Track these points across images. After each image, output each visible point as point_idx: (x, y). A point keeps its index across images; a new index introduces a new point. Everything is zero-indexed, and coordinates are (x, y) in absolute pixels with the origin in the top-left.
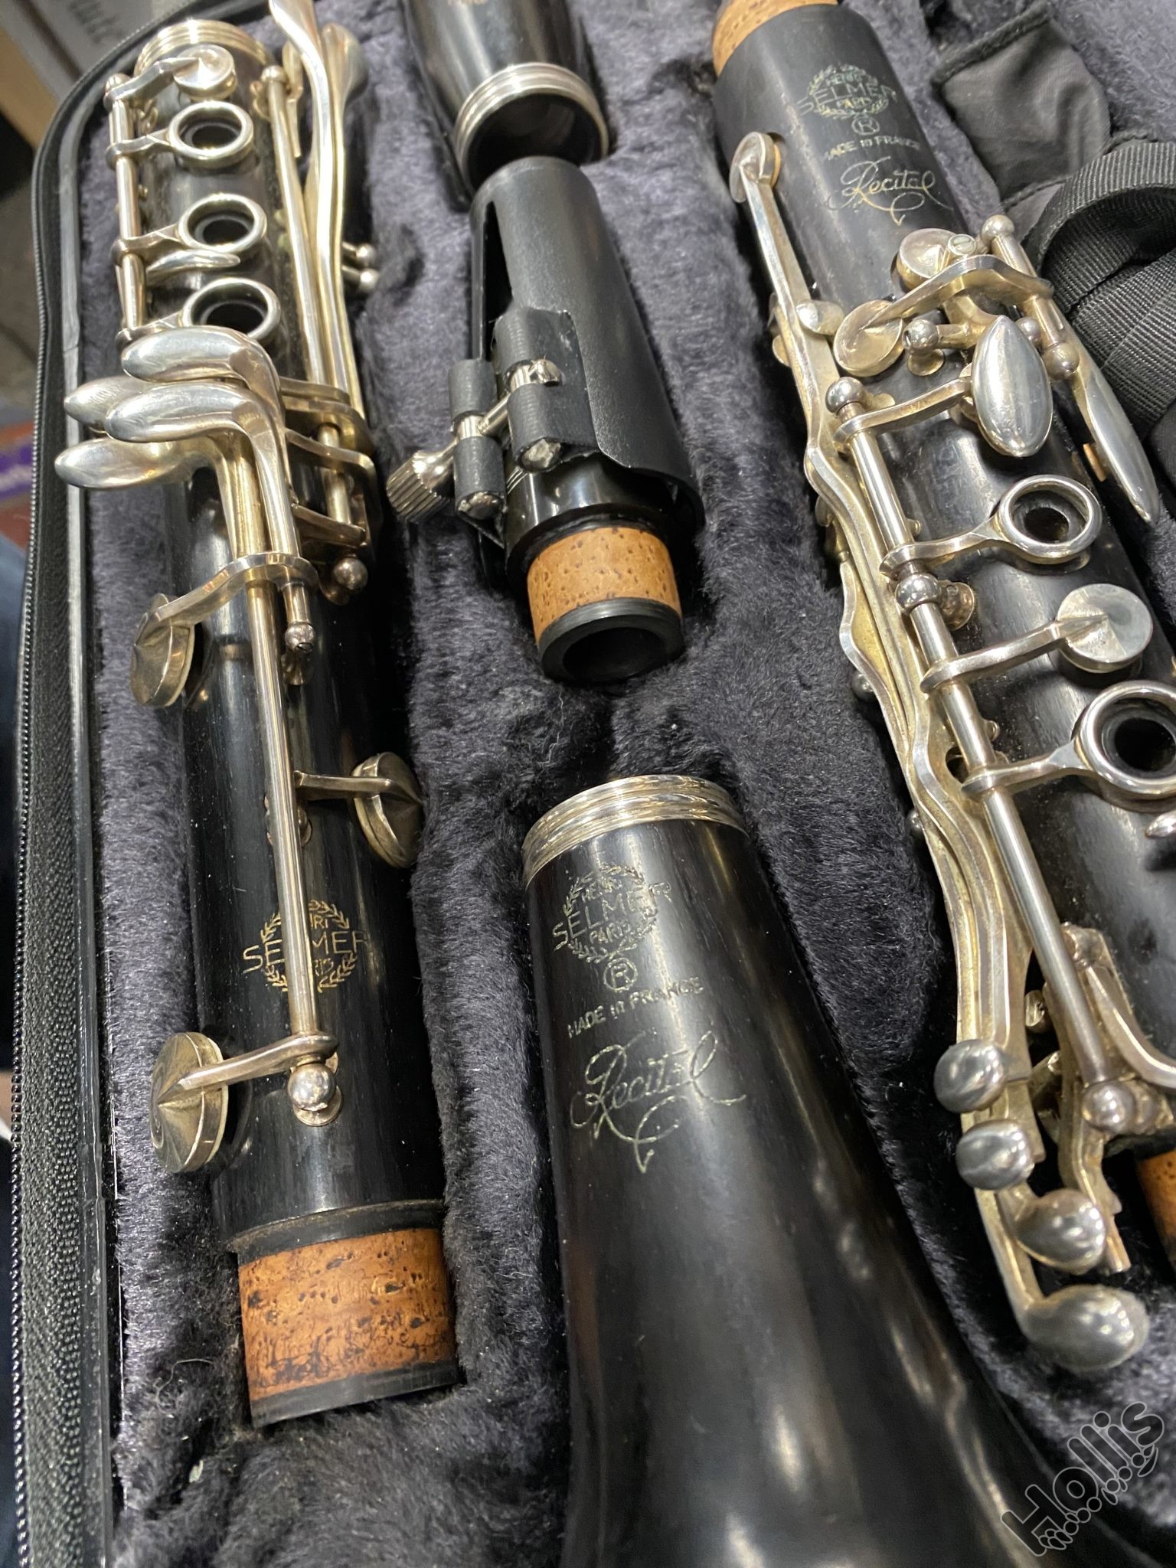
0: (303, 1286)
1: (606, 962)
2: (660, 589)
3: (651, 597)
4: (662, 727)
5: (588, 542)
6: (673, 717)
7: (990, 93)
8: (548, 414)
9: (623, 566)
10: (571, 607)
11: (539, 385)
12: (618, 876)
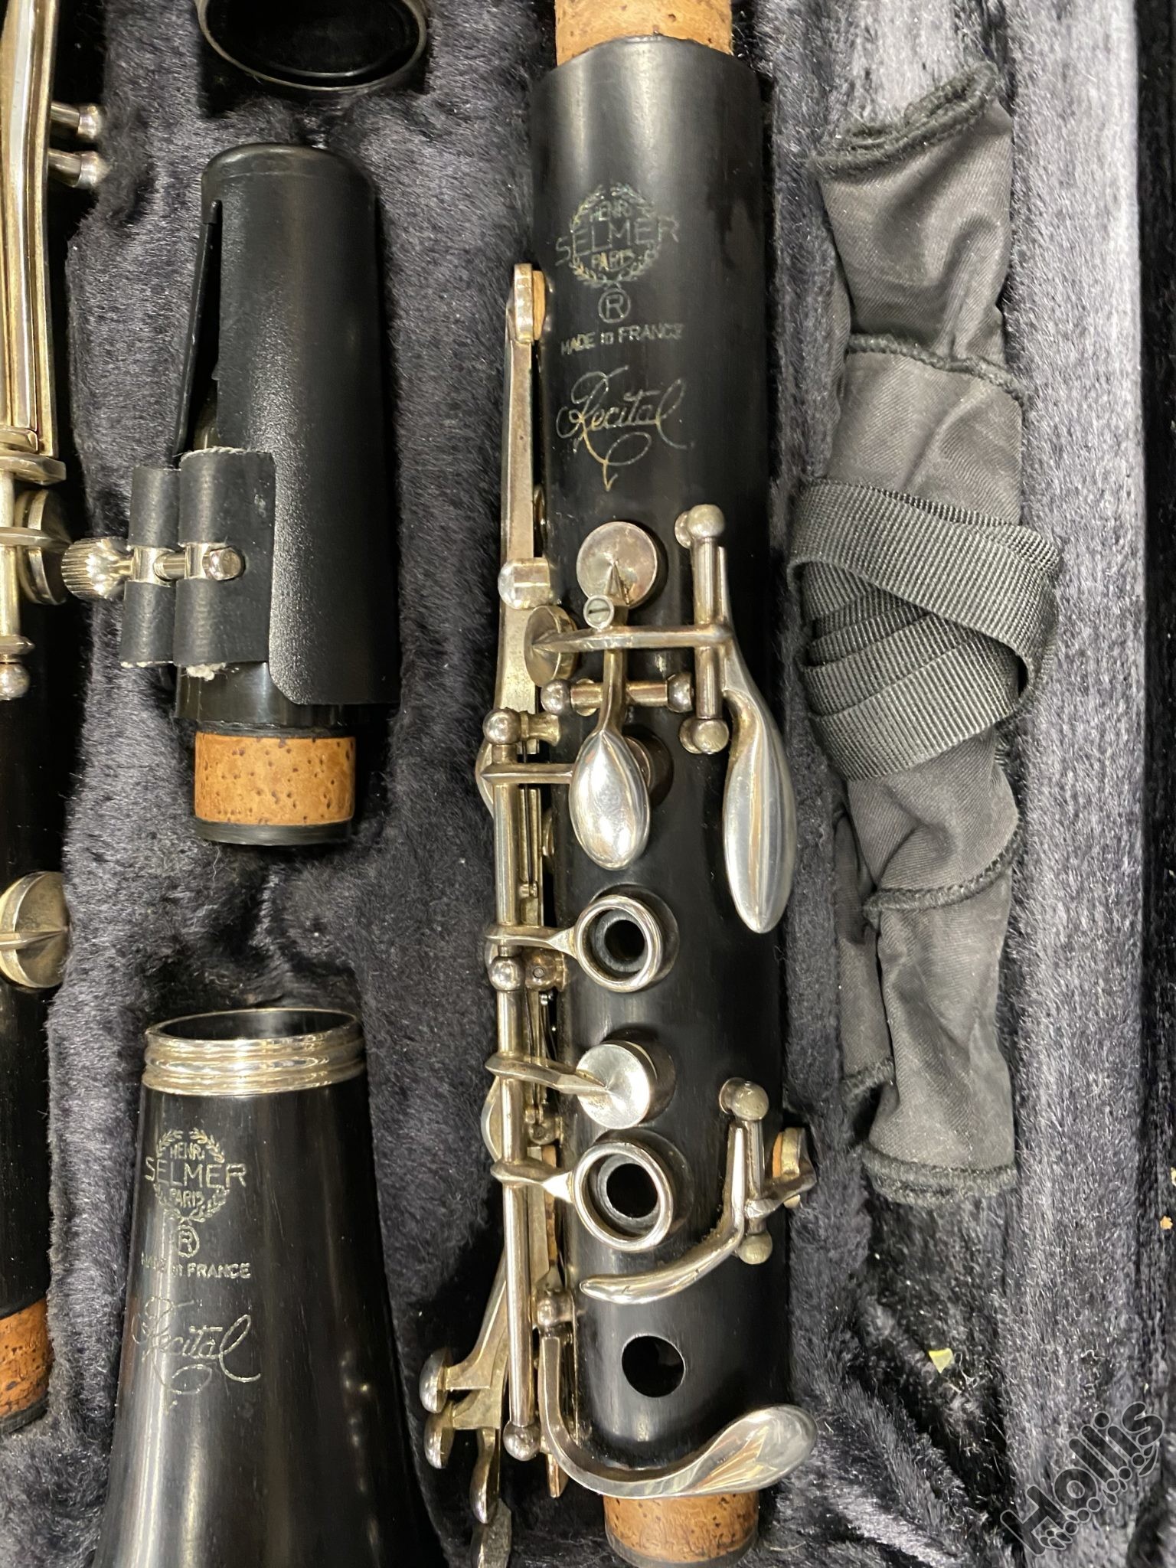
1: (177, 1223)
2: (323, 809)
3: (309, 822)
4: (306, 930)
5: (250, 752)
6: (318, 926)
7: (869, 218)
8: (216, 626)
9: (283, 788)
10: (222, 818)
11: (212, 581)
12: (203, 1146)
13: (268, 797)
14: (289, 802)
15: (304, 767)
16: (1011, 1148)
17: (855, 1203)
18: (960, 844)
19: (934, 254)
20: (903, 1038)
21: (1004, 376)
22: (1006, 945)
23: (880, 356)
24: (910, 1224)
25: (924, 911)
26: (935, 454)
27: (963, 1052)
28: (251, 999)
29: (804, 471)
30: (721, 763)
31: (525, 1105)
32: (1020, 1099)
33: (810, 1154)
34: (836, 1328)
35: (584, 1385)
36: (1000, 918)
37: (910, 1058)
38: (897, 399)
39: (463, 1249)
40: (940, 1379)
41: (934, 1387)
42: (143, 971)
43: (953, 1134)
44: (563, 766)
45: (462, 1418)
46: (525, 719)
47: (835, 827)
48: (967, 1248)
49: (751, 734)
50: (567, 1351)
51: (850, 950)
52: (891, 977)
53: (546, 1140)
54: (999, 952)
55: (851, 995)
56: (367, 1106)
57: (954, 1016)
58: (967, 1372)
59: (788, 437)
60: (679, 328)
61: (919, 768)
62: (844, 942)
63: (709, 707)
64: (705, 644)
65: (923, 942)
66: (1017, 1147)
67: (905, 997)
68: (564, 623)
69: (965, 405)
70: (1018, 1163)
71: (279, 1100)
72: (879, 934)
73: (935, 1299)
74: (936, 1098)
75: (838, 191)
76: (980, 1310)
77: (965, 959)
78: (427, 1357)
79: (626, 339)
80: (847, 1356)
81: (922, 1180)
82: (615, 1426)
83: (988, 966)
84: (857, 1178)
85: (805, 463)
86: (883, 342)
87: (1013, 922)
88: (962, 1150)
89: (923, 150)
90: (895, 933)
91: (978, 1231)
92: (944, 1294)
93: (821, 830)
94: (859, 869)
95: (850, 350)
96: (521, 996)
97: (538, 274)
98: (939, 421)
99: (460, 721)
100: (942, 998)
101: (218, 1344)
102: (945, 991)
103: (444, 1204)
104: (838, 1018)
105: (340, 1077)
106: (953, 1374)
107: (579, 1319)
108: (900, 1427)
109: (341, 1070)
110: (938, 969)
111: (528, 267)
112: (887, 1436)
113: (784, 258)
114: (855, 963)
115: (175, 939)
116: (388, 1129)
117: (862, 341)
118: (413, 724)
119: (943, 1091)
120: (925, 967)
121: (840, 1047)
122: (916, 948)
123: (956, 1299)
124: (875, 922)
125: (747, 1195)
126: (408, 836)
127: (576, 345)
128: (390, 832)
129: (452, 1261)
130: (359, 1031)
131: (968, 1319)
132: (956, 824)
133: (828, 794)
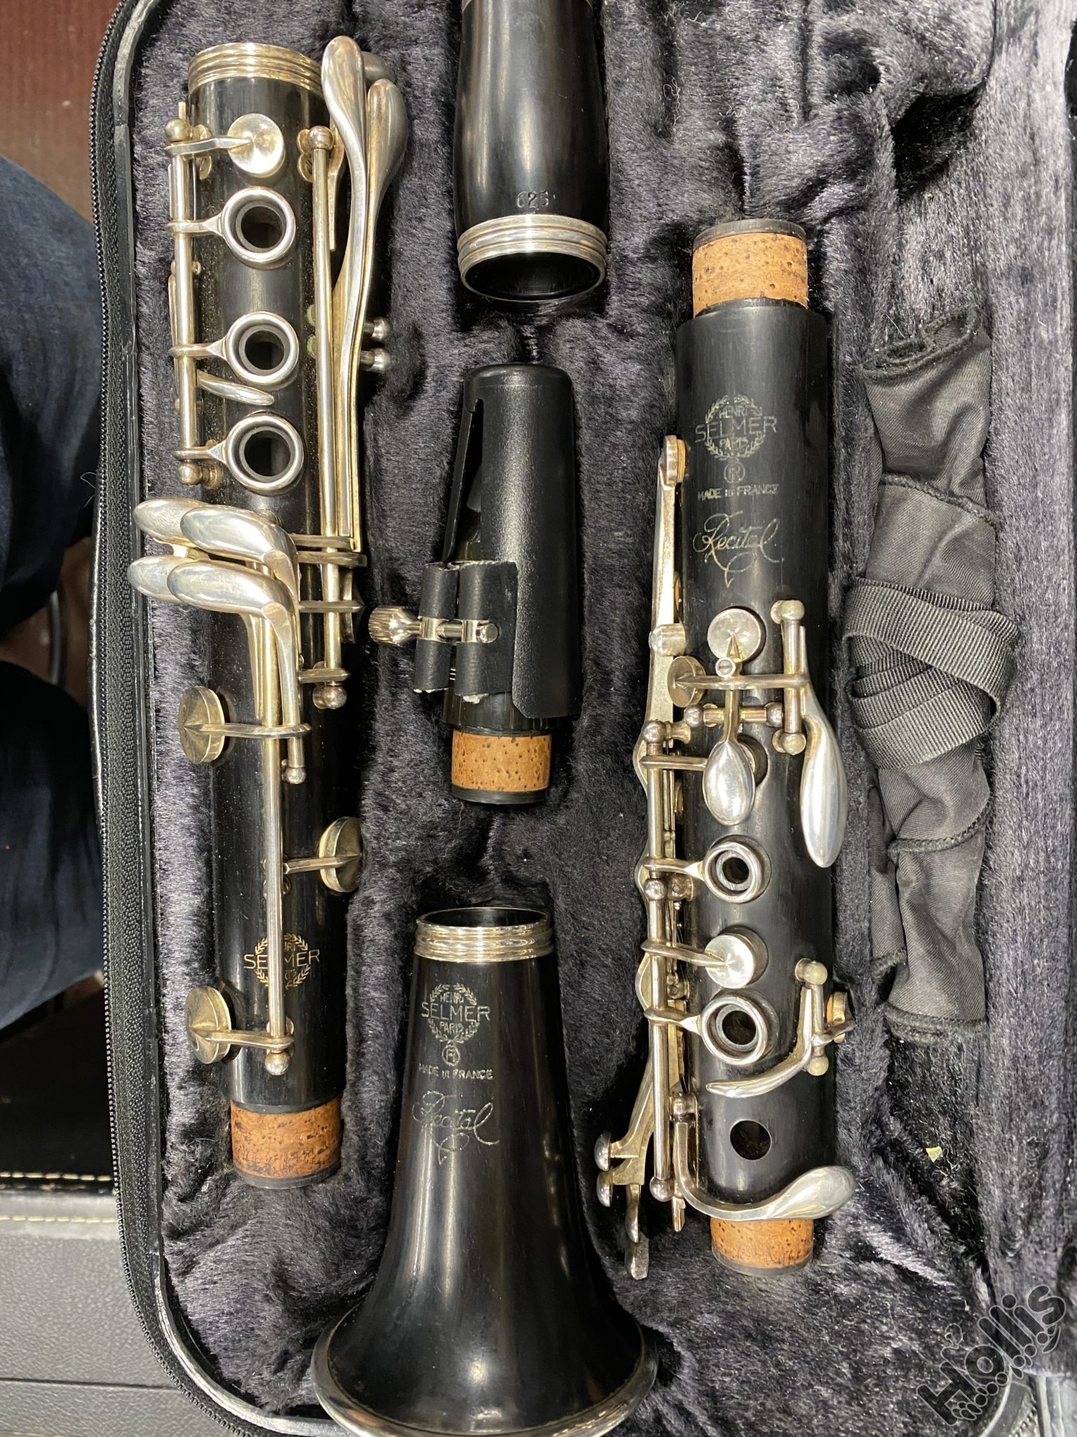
0: (265, 1132)
1: (445, 1043)
2: (535, 781)
3: (527, 790)
4: (518, 857)
5: (494, 745)
6: (526, 854)
7: (898, 408)
8: (483, 672)
9: (513, 768)
10: (474, 787)
11: (481, 645)
12: (463, 995)
13: (504, 774)
14: (517, 777)
15: (525, 755)
16: (983, 1009)
17: (880, 1041)
18: (951, 812)
19: (939, 425)
20: (912, 935)
21: (984, 512)
22: (981, 875)
23: (901, 489)
24: (913, 1061)
25: (928, 853)
26: (937, 560)
27: (952, 945)
28: (474, 900)
29: (851, 568)
30: (799, 761)
31: (667, 974)
32: (987, 977)
33: (850, 1007)
34: (866, 1121)
35: (703, 1154)
36: (977, 858)
37: (917, 948)
38: (913, 519)
39: (620, 1067)
40: (933, 1166)
41: (930, 1171)
42: (414, 882)
43: (945, 997)
44: (697, 759)
45: (618, 1177)
46: (669, 727)
47: (868, 797)
48: (953, 1078)
49: (818, 742)
50: (692, 1131)
51: (878, 878)
52: (905, 895)
53: (679, 995)
54: (976, 880)
55: (879, 907)
56: (557, 972)
57: (947, 921)
58: (952, 1161)
59: (841, 545)
60: (775, 487)
61: (926, 764)
62: (874, 872)
63: (793, 725)
64: (792, 686)
65: (926, 872)
66: (987, 1006)
67: (914, 908)
68: (697, 669)
69: (958, 529)
70: (987, 1019)
71: (502, 966)
72: (897, 867)
73: (930, 1112)
74: (934, 973)
75: (876, 391)
76: (961, 1118)
77: (954, 884)
78: (598, 1136)
79: (742, 494)
80: (874, 1141)
81: (925, 1026)
82: (722, 1182)
83: (969, 889)
84: (880, 1025)
85: (852, 562)
86: (904, 480)
87: (986, 860)
88: (951, 1007)
89: (933, 367)
90: (908, 869)
91: (960, 1066)
92: (936, 1109)
93: (861, 800)
94: (884, 824)
95: (882, 483)
96: (664, 904)
97: (680, 442)
98: (940, 539)
99: (621, 725)
100: (938, 909)
101: (473, 1120)
102: (940, 905)
103: (608, 1037)
104: (870, 921)
105: (542, 953)
106: (942, 1163)
107: (700, 1112)
108: (907, 1189)
109: (541, 949)
110: (936, 891)
111: (674, 438)
112: (898, 1193)
113: (840, 431)
114: (881, 886)
115: (435, 861)
116: (572, 987)
117: (889, 478)
118: (590, 726)
119: (939, 970)
120: (926, 888)
121: (871, 940)
122: (922, 877)
123: (944, 1113)
124: (895, 860)
125: (813, 1032)
126: (587, 799)
127: (708, 495)
128: (574, 795)
129: (612, 1075)
130: (552, 923)
131: (952, 1127)
132: (948, 800)
133: (865, 776)
